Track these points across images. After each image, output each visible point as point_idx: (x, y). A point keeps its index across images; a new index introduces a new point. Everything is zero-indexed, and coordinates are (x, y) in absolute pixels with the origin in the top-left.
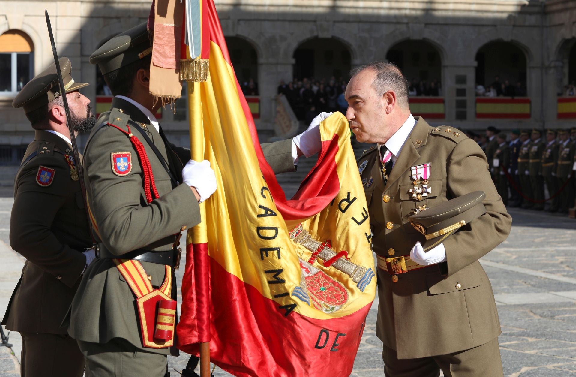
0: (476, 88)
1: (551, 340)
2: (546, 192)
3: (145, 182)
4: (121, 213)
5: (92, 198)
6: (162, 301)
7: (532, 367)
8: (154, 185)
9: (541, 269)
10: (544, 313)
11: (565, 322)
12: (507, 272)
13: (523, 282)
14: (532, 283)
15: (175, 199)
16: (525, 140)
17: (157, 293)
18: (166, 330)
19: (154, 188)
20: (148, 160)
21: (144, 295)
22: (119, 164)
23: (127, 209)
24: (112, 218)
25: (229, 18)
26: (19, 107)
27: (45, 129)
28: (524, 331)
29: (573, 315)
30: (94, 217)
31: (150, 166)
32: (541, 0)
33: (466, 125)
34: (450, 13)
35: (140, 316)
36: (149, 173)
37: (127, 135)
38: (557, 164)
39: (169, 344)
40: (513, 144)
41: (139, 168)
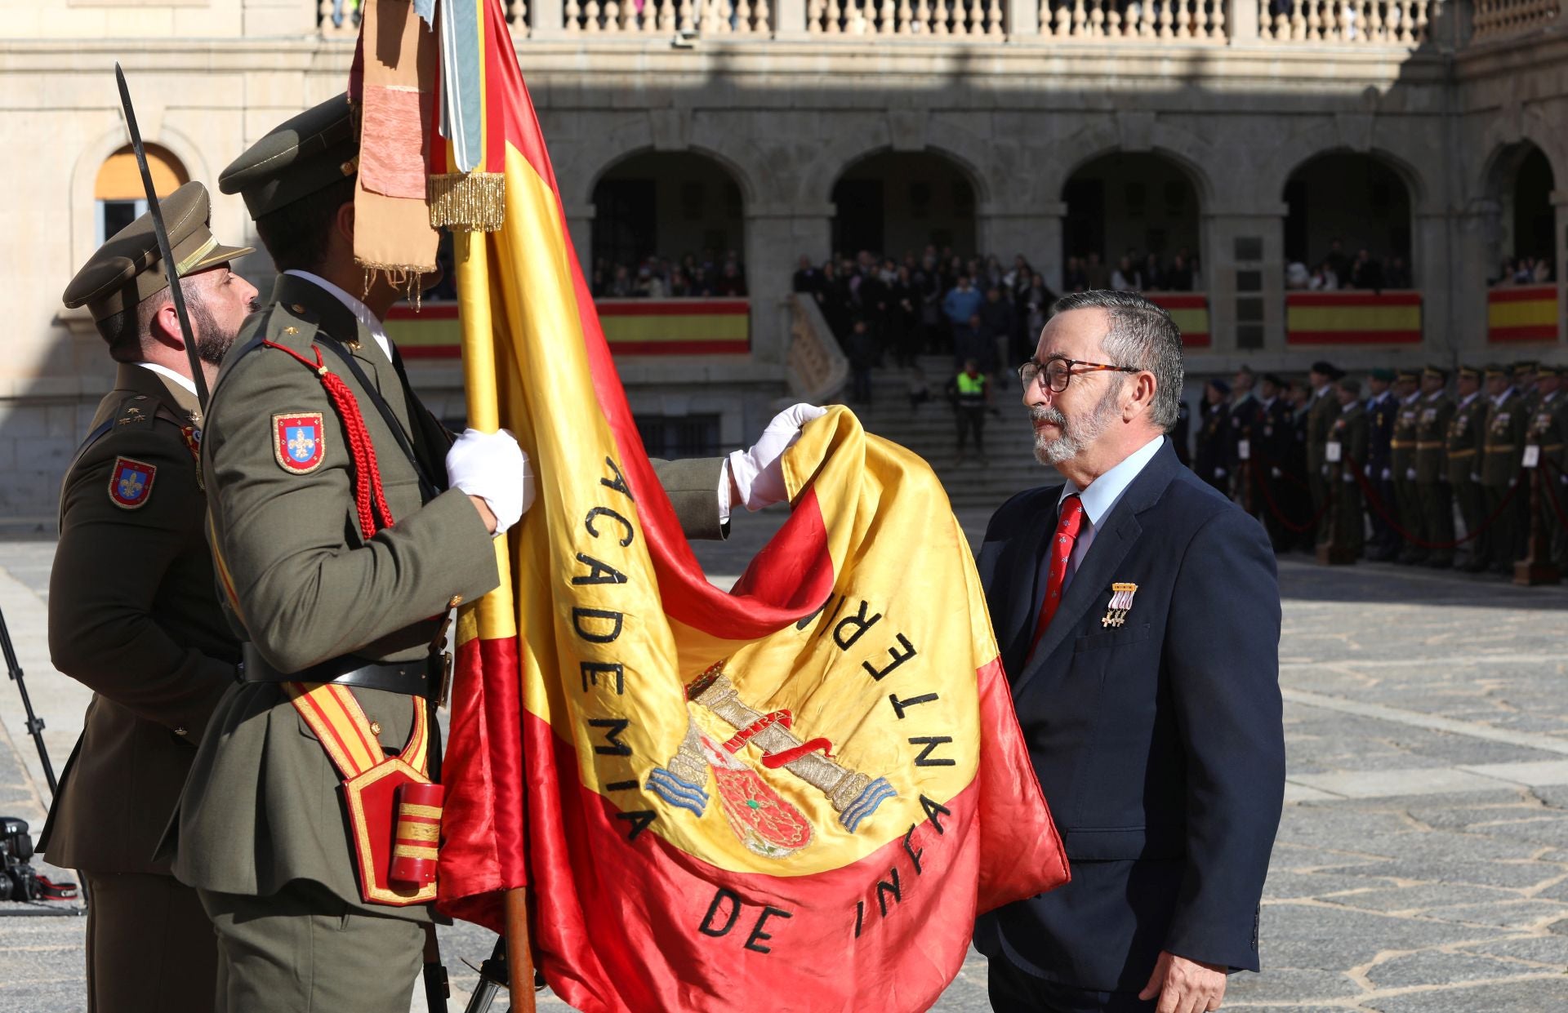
0: (1286, 269)
1: (1453, 884)
2: (1459, 523)
3: (359, 488)
4: (294, 567)
6: (407, 785)
7: (1403, 949)
8: (382, 497)
9: (1439, 709)
10: (1439, 817)
11: (1490, 839)
12: (1353, 719)
13: (1391, 742)
14: (1415, 745)
15: (433, 529)
16: (1409, 393)
17: (394, 765)
18: (419, 859)
19: (381, 504)
20: (366, 434)
21: (362, 770)
22: (291, 445)
23: (312, 557)
24: (272, 579)
25: (671, 106)
27: (140, 362)
28: (1387, 862)
29: (1511, 822)
30: (232, 578)
31: (371, 448)
32: (1443, 50)
33: (1262, 361)
34: (1218, 86)
35: (355, 825)
36: (368, 467)
37: (314, 370)
38: (1481, 453)
39: (428, 892)
40: (1376, 405)
41: (344, 452)
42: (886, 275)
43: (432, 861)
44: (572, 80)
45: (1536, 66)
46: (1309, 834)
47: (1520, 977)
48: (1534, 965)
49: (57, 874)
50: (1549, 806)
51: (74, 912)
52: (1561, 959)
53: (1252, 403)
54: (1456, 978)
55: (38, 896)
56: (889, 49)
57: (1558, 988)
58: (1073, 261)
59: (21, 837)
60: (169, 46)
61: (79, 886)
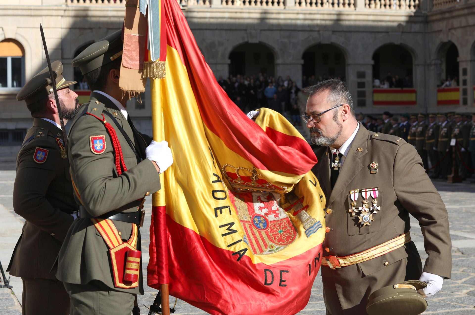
0: (373, 82)
3: (116, 159)
5: (75, 171)
6: (129, 251)
8: (123, 161)
15: (140, 172)
16: (414, 122)
19: (123, 163)
20: (118, 142)
22: (96, 145)
23: (103, 180)
24: (91, 188)
26: (21, 100)
27: (41, 118)
30: (77, 187)
31: (120, 146)
32: (423, 12)
33: (365, 111)
34: (352, 23)
36: (119, 152)
37: (102, 122)
38: (437, 141)
39: (135, 284)
40: (403, 125)
41: (112, 148)
42: (246, 83)
43: (137, 275)
45: (453, 17)
47: (459, 309)
48: (464, 305)
50: (464, 255)
52: (471, 304)
54: (439, 309)
56: (247, 11)
57: (471, 313)
60: (18, 8)
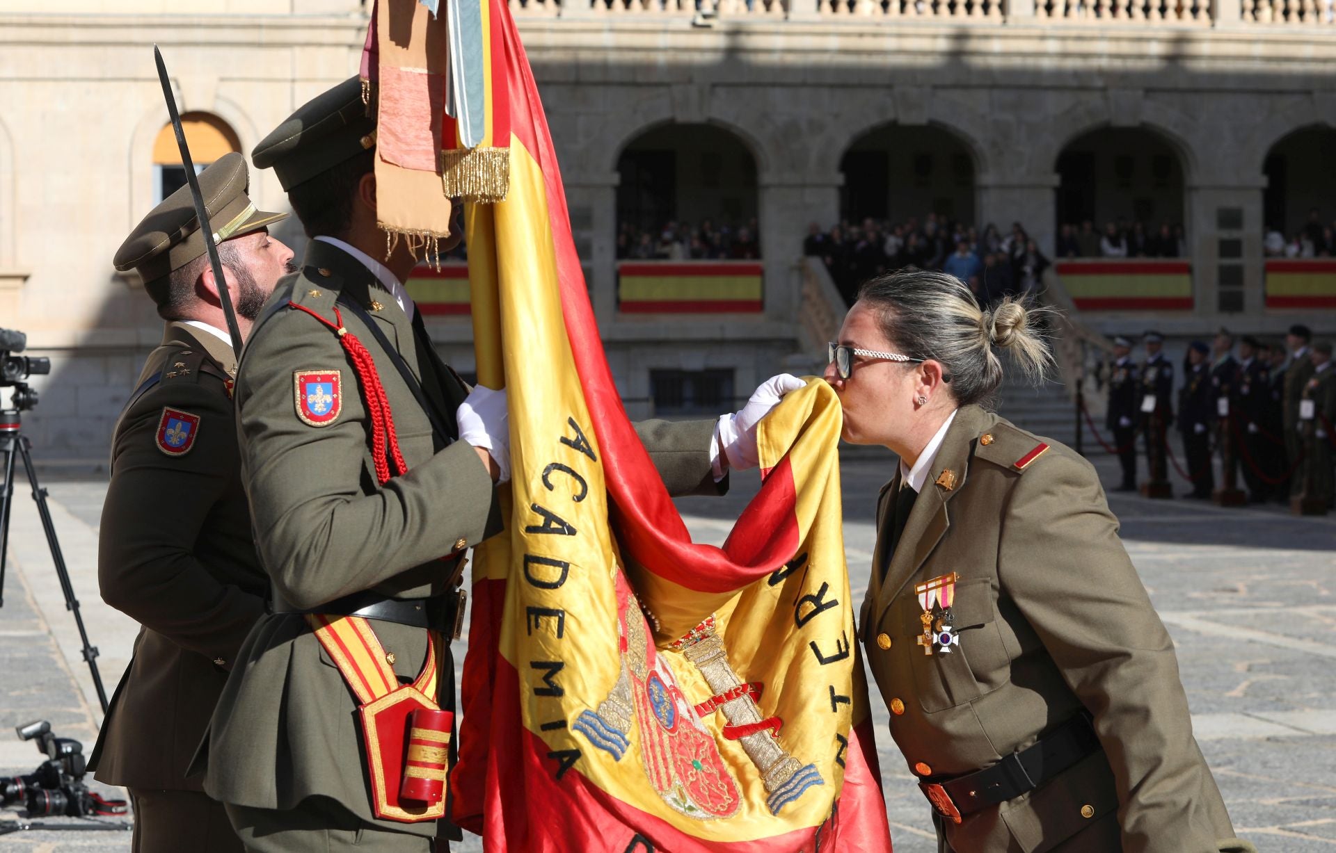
0: (1265, 239)
3: (375, 441)
4: (308, 512)
6: (418, 711)
8: (397, 447)
17: (407, 693)
18: (428, 780)
19: (396, 454)
20: (382, 390)
22: (311, 399)
23: (325, 503)
24: (288, 524)
25: (691, 81)
31: (387, 403)
33: (1240, 324)
34: (1202, 66)
35: (368, 747)
36: (384, 421)
37: (334, 331)
39: (436, 810)
41: (361, 408)
43: (442, 782)
44: (598, 57)
46: (1276, 768)
49: (109, 792)
51: (123, 827)
53: (1231, 364)
55: (91, 812)
56: (894, 30)
58: (1067, 229)
59: (75, 757)
60: (223, 21)
61: (129, 802)
